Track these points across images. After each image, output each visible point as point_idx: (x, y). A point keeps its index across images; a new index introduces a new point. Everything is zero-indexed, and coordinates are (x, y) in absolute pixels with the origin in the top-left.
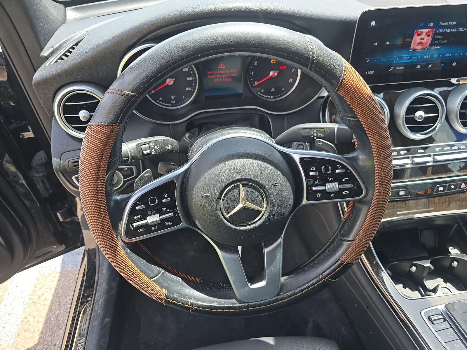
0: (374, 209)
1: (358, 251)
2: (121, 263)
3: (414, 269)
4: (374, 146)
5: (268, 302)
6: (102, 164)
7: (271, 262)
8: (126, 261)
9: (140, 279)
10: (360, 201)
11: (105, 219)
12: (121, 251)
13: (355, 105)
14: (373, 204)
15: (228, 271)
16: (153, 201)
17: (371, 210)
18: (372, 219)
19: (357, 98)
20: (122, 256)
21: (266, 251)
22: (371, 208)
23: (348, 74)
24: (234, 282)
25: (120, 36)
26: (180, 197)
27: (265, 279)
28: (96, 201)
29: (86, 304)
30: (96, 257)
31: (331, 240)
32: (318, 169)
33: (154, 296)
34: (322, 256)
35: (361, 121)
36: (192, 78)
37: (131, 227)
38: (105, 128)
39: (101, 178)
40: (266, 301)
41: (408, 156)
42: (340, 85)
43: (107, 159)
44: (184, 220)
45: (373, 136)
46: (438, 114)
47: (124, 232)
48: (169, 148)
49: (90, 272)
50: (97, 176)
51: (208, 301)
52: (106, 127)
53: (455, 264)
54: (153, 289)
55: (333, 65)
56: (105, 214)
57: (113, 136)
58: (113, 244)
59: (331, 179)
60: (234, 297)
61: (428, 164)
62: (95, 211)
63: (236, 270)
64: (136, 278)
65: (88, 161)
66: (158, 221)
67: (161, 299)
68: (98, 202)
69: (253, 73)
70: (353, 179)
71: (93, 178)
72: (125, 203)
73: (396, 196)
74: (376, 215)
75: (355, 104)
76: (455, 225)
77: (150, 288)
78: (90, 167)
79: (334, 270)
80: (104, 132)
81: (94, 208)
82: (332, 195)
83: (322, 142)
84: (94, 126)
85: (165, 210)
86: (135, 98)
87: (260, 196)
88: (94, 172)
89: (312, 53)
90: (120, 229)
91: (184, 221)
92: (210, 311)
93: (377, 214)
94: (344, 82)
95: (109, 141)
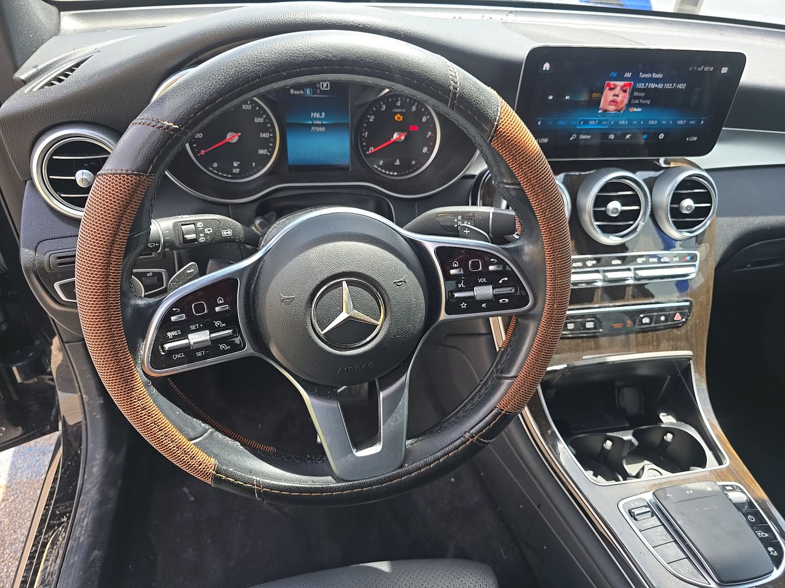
0: (545, 325)
1: (522, 392)
2: (141, 411)
3: (609, 444)
4: (543, 227)
5: (385, 479)
6: (118, 238)
7: (389, 412)
8: (149, 407)
9: (172, 439)
10: (525, 316)
11: (117, 334)
12: (142, 389)
13: (516, 164)
14: (545, 317)
15: (321, 428)
16: (199, 308)
17: (541, 327)
18: (543, 342)
19: (518, 154)
20: (143, 399)
21: (382, 395)
22: (542, 324)
23: (505, 118)
24: (329, 447)
25: (157, 50)
26: (245, 305)
27: (380, 440)
28: (104, 301)
29: (58, 527)
30: (80, 445)
31: (483, 382)
32: (463, 265)
33: (196, 469)
34: (470, 405)
35: (524, 189)
36: (268, 134)
37: (161, 350)
38: (128, 179)
39: (114, 261)
40: (380, 477)
41: (597, 269)
42: (494, 133)
43: (126, 231)
44: (249, 341)
45: (542, 212)
46: (640, 206)
47: (148, 359)
48: (228, 234)
49: (68, 473)
50: (107, 257)
51: (286, 480)
52: (129, 177)
53: (669, 437)
54: (194, 457)
55: (484, 102)
56: (118, 325)
57: (139, 194)
58: (129, 376)
59: (483, 280)
60: (330, 473)
61: (627, 282)
62: (101, 318)
63: (334, 426)
64: (165, 437)
65: (95, 232)
66: (207, 340)
67: (206, 473)
68: (106, 304)
69: (367, 133)
70: (514, 281)
71: (101, 261)
72: (152, 310)
73: (580, 330)
74: (549, 336)
75: (516, 162)
76: (667, 378)
77: (189, 455)
78: (98, 243)
79: (488, 424)
80: (124, 185)
81: (100, 313)
82: (483, 305)
83: (469, 229)
84: (109, 176)
85: (219, 324)
86: (180, 134)
87: (375, 301)
88: (105, 251)
89: (454, 83)
90: (142, 353)
91: (249, 345)
92: (289, 495)
93: (549, 333)
94: (499, 129)
95: (132, 201)
